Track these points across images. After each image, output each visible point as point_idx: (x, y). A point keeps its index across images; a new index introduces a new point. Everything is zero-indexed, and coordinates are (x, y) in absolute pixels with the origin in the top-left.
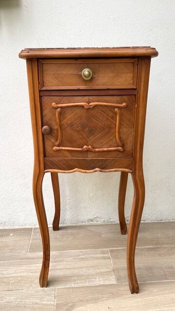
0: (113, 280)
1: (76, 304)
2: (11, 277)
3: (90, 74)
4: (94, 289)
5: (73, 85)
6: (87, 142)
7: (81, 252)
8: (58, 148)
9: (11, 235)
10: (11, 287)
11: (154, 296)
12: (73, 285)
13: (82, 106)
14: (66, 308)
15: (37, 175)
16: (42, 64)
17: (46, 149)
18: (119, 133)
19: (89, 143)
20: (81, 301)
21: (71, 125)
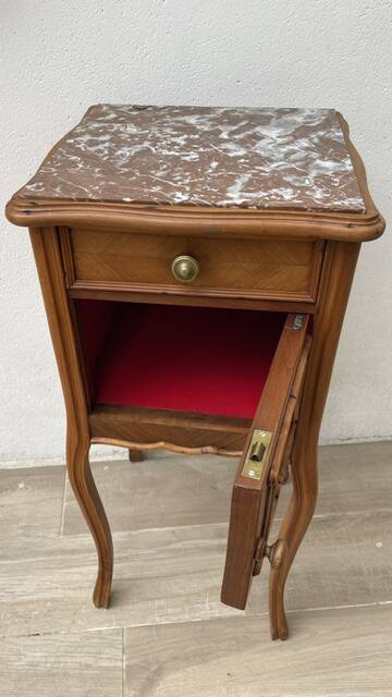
2: (32, 602)
4: (199, 628)
5: (151, 283)
7: (173, 532)
9: (21, 486)
10: (35, 628)
11: (318, 644)
12: (158, 621)
20: (175, 658)
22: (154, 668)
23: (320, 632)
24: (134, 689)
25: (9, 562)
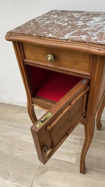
0: (74, 160)
1: (49, 169)
2: (24, 141)
4: (61, 162)
10: (22, 148)
11: (93, 179)
14: (43, 169)
20: (52, 168)
22: (46, 168)
23: (95, 176)
24: (39, 172)
25: (22, 130)
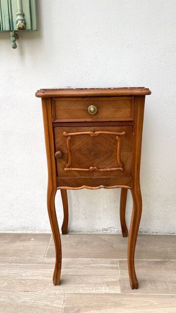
0: (117, 290)
1: (81, 309)
3: (95, 110)
4: (99, 296)
5: (80, 118)
6: (93, 163)
7: (92, 260)
8: (68, 169)
9: (32, 239)
10: (27, 289)
12: (81, 291)
13: (89, 135)
15: (50, 192)
16: (55, 101)
17: (58, 170)
18: (120, 156)
19: (95, 164)
20: (86, 307)
21: (79, 150)
22: (76, 310)
25: (22, 265)
